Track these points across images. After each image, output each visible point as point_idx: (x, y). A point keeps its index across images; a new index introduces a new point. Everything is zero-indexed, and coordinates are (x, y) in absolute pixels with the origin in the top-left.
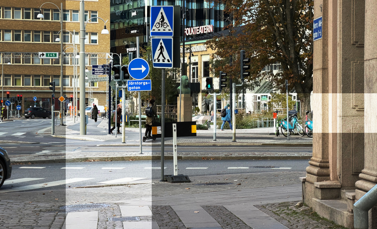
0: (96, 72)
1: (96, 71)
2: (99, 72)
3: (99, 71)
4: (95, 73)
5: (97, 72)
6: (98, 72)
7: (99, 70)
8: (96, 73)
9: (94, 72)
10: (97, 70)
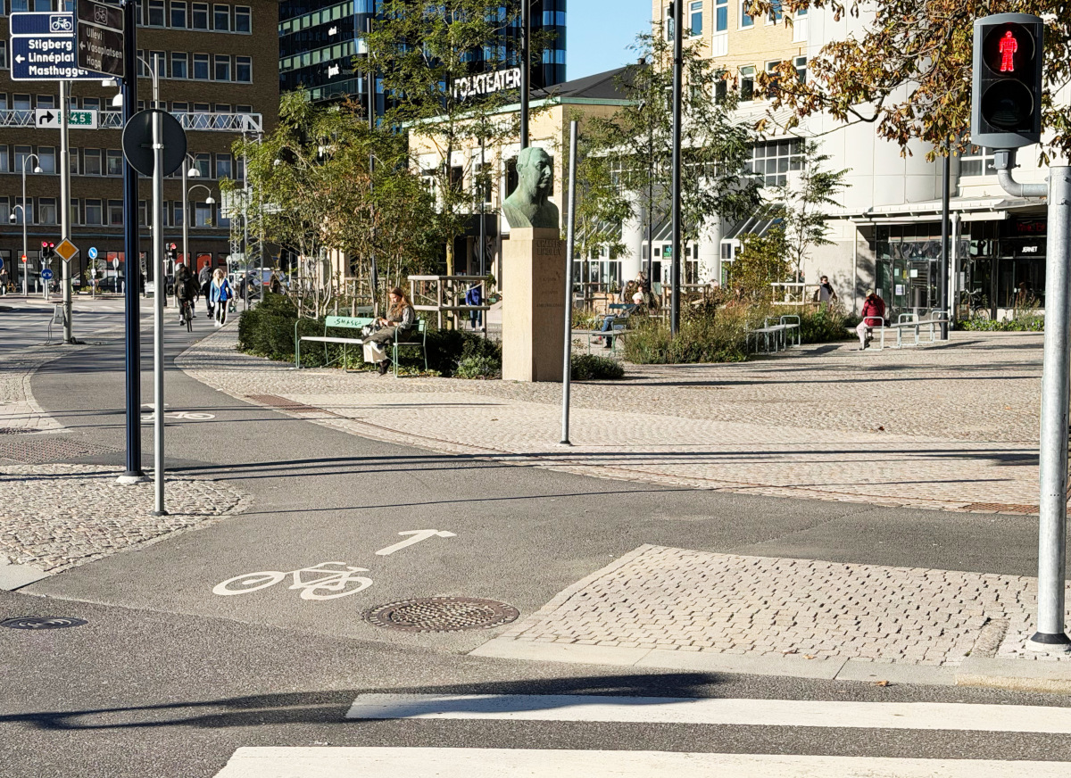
0: (39, 58)
1: (40, 52)
2: (58, 59)
3: (56, 51)
4: (32, 69)
5: (45, 58)
6: (51, 58)
7: (58, 45)
8: (39, 65)
9: (26, 64)
10: (45, 46)
